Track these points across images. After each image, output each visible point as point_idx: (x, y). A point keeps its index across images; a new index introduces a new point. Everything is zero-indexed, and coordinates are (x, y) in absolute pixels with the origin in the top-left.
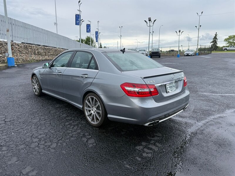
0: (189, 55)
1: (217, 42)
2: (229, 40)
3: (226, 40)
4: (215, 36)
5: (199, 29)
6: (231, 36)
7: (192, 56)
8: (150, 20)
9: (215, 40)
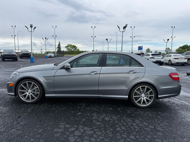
0: (52, 57)
1: (61, 48)
2: (68, 48)
3: (66, 47)
4: (59, 44)
5: (55, 38)
6: (69, 45)
7: (53, 57)
8: (31, 27)
9: (59, 46)
